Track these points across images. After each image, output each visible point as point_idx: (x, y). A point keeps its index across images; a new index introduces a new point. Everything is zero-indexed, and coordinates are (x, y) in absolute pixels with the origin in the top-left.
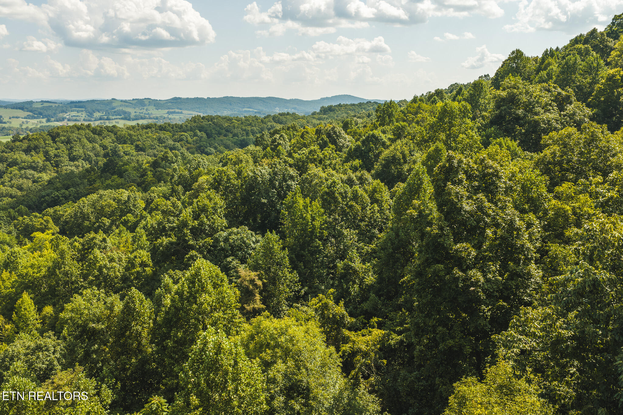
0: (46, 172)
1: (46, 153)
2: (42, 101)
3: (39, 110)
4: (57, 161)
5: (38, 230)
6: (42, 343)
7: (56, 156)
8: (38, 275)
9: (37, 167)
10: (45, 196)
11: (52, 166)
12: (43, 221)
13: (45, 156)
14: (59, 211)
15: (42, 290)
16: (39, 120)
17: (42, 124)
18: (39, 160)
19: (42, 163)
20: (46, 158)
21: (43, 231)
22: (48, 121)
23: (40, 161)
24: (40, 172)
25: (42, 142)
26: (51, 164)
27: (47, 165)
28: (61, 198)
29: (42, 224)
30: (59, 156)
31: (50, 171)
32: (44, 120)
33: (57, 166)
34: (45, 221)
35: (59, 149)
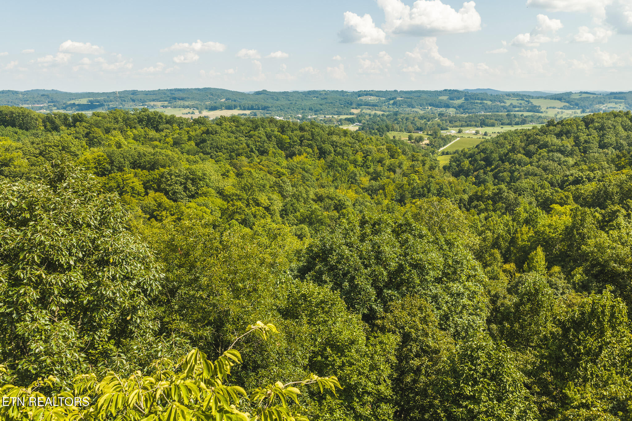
0: (572, 157)
1: (577, 138)
2: (581, 93)
3: (576, 101)
4: (586, 147)
5: (557, 203)
6: (554, 280)
7: (586, 142)
8: (554, 235)
9: (566, 151)
10: (569, 176)
11: (580, 151)
12: (563, 196)
13: (574, 141)
14: (581, 190)
15: (554, 251)
16: (573, 111)
17: (576, 115)
18: (568, 144)
19: (570, 147)
20: (576, 143)
21: (561, 205)
22: (583, 111)
23: (569, 146)
24: (567, 156)
25: (575, 128)
26: (580, 149)
27: (575, 150)
28: (585, 179)
29: (562, 198)
30: (589, 142)
31: (577, 156)
32: (579, 111)
33: (585, 152)
34: (565, 196)
35: (591, 135)
